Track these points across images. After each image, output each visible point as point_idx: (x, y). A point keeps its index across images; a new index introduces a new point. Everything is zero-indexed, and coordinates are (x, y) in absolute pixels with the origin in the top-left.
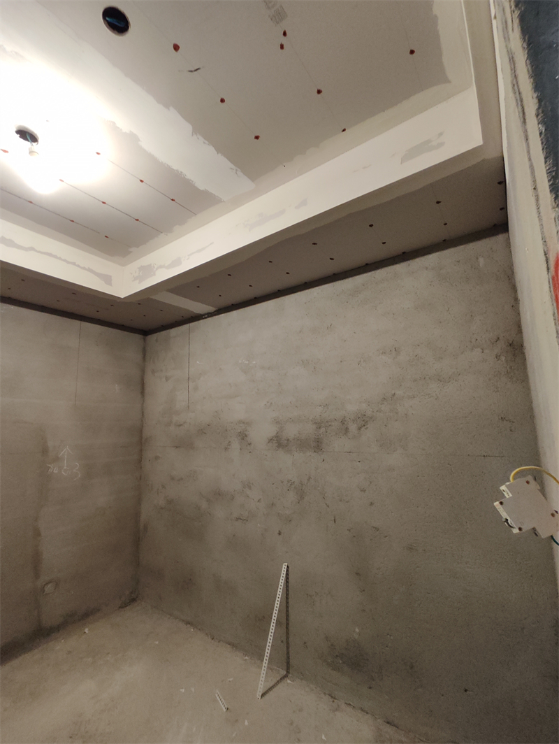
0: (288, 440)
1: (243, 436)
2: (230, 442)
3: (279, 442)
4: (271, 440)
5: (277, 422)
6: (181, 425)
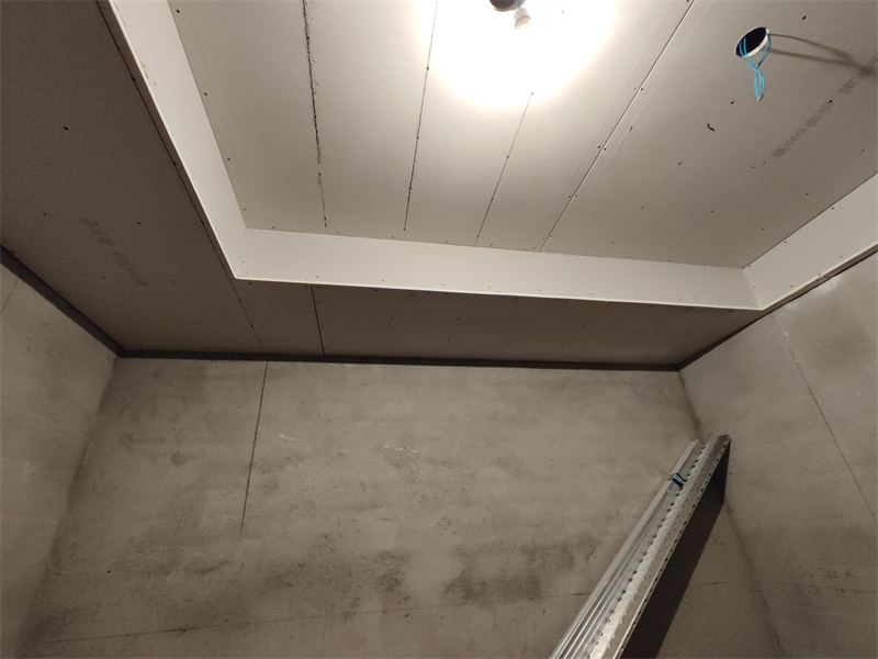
1: (390, 583)
2: (357, 599)
3: (467, 589)
4: (450, 587)
6: (211, 569)
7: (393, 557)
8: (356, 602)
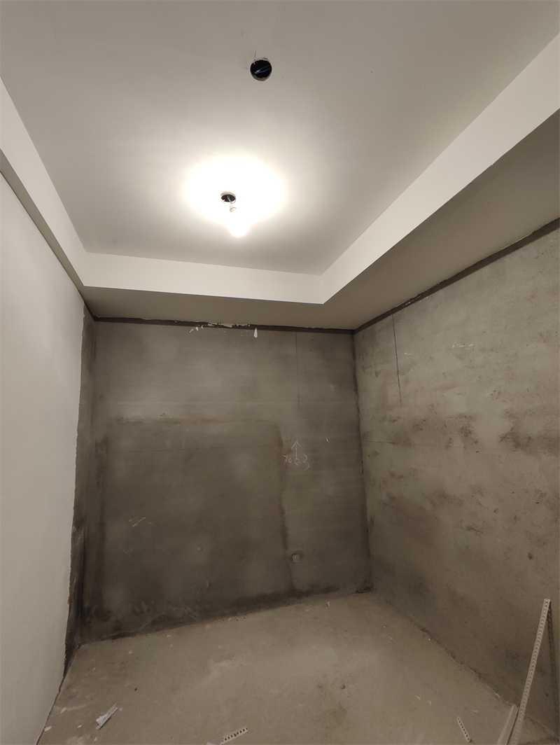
0: (530, 438)
1: (466, 433)
3: (516, 441)
4: (504, 438)
5: (510, 415)
6: (395, 421)
7: (466, 417)
8: (450, 441)
